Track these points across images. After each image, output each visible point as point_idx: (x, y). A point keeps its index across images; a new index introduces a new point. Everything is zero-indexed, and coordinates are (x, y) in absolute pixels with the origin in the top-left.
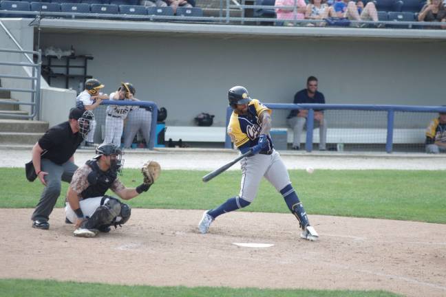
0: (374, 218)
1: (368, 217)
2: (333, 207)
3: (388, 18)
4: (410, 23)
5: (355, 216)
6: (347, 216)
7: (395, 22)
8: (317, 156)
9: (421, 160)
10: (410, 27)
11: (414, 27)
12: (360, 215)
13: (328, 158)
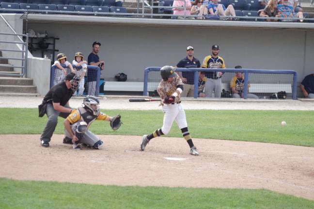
0: (246, 141)
1: (243, 141)
2: (220, 134)
3: (242, 15)
4: (256, 18)
5: (234, 140)
6: (230, 140)
7: (247, 17)
8: (200, 101)
9: (265, 104)
10: (256, 20)
11: (259, 20)
12: (238, 139)
13: (208, 102)
